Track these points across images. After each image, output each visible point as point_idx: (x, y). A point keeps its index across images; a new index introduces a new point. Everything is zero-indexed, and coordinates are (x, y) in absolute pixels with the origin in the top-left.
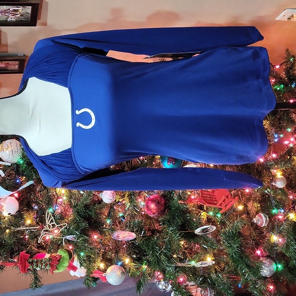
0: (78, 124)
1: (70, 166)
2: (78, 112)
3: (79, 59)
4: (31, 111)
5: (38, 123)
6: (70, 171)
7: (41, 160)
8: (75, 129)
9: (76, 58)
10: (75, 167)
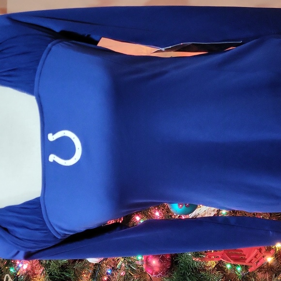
0: (52, 158)
1: (37, 226)
2: (51, 137)
3: (54, 48)
6: (38, 235)
8: (47, 167)
9: (49, 45)
10: (47, 229)
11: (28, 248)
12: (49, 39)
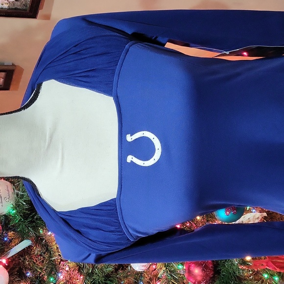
0: (130, 158)
1: (112, 228)
2: (129, 138)
3: (131, 49)
4: (48, 137)
5: (60, 157)
7: (62, 218)
8: (124, 167)
9: (127, 46)
10: (121, 231)
11: (100, 250)
12: (126, 40)
